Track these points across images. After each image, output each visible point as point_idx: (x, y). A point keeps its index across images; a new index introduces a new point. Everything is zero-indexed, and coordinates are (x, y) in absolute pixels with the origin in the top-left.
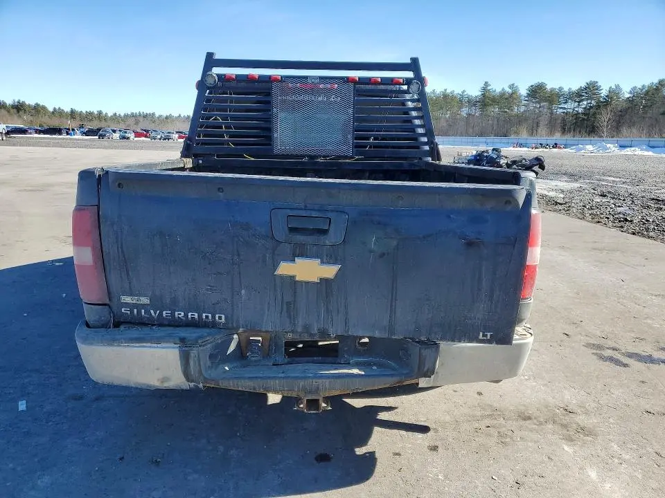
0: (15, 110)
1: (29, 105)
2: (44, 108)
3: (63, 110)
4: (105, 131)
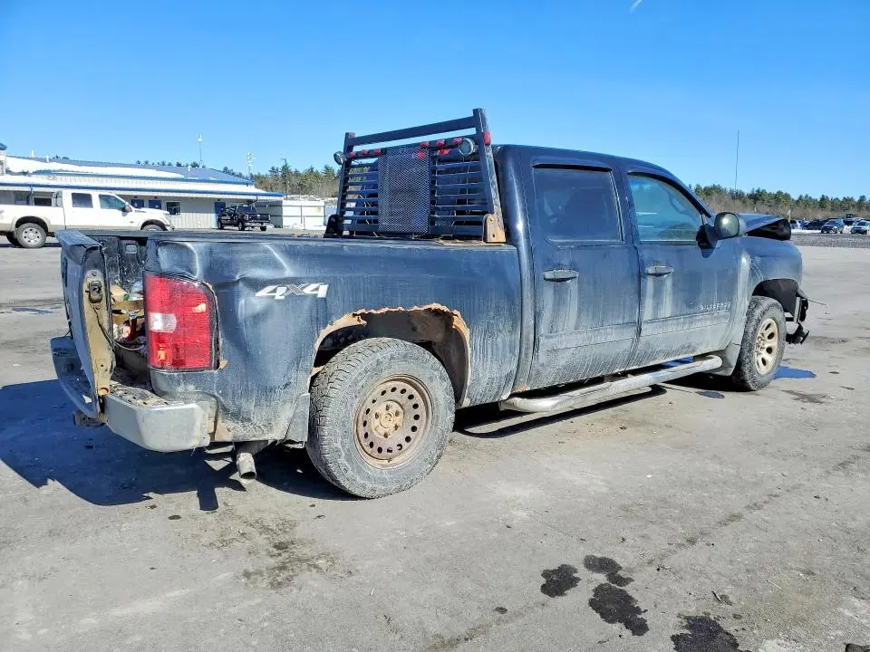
0: (751, 201)
1: (770, 194)
2: (787, 196)
3: (810, 198)
4: (834, 223)
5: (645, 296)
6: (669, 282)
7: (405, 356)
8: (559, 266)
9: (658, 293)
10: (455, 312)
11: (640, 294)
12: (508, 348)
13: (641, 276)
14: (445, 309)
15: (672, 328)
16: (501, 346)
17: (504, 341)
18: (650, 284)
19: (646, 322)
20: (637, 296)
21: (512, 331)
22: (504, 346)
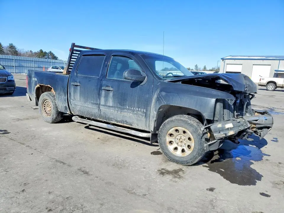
5: (101, 96)
6: (111, 94)
7: (47, 95)
8: (76, 82)
9: (106, 97)
10: (52, 88)
11: (99, 95)
12: (64, 100)
13: (100, 89)
14: (50, 87)
15: (112, 110)
16: (62, 99)
17: (63, 98)
18: (103, 93)
19: (102, 105)
20: (98, 96)
21: (65, 96)
22: (63, 99)
